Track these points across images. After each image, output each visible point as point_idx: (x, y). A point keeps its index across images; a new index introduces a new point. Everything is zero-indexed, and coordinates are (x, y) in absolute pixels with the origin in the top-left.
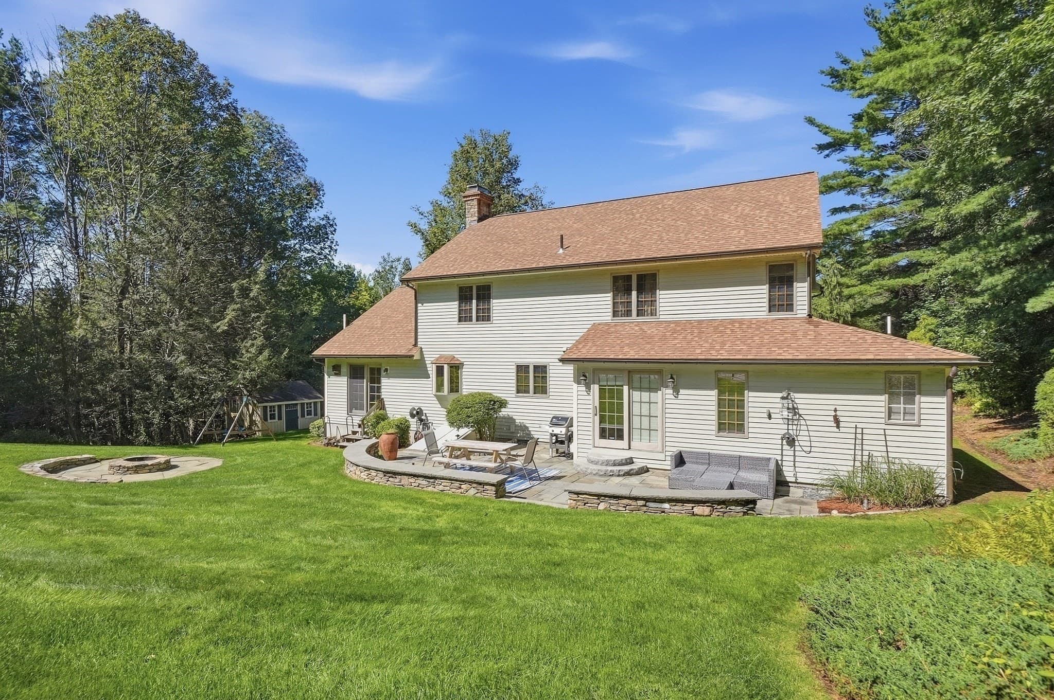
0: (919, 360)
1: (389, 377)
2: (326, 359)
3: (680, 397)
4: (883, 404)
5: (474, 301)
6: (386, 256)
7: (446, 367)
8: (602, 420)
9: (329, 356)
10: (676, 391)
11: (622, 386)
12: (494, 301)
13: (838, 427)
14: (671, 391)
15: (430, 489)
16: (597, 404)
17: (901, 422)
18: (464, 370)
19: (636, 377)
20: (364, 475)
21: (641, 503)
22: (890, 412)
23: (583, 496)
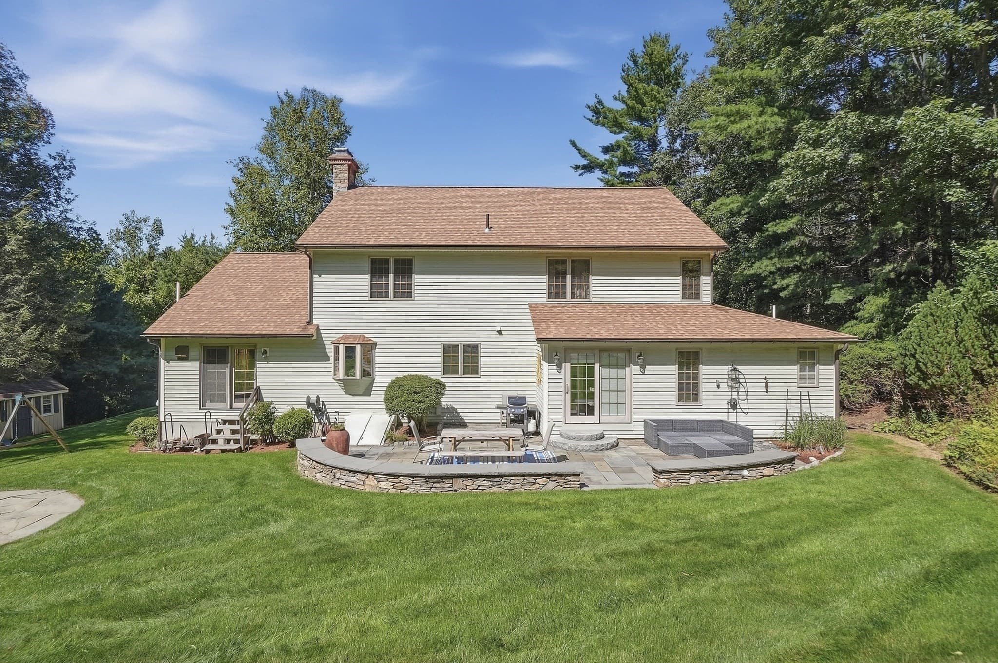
0: (824, 338)
1: (267, 360)
2: (163, 341)
3: (646, 372)
4: (796, 372)
5: (391, 276)
6: (129, 214)
7: (358, 348)
8: (574, 397)
9: (166, 336)
10: (643, 367)
11: (594, 364)
12: (417, 277)
13: (767, 391)
14: (638, 367)
15: (494, 489)
16: (569, 382)
17: (807, 385)
18: (377, 351)
19: (605, 355)
20: (386, 485)
21: (726, 472)
22: (802, 378)
23: (677, 473)
